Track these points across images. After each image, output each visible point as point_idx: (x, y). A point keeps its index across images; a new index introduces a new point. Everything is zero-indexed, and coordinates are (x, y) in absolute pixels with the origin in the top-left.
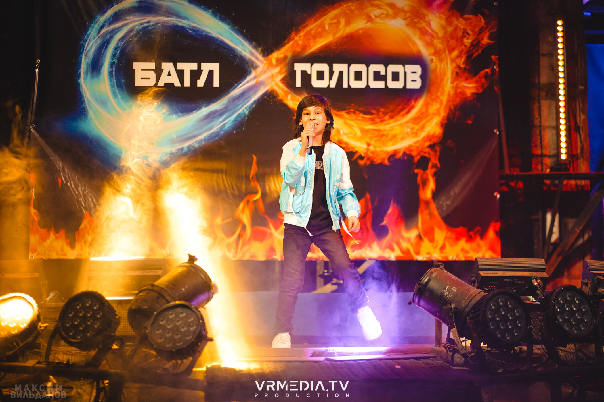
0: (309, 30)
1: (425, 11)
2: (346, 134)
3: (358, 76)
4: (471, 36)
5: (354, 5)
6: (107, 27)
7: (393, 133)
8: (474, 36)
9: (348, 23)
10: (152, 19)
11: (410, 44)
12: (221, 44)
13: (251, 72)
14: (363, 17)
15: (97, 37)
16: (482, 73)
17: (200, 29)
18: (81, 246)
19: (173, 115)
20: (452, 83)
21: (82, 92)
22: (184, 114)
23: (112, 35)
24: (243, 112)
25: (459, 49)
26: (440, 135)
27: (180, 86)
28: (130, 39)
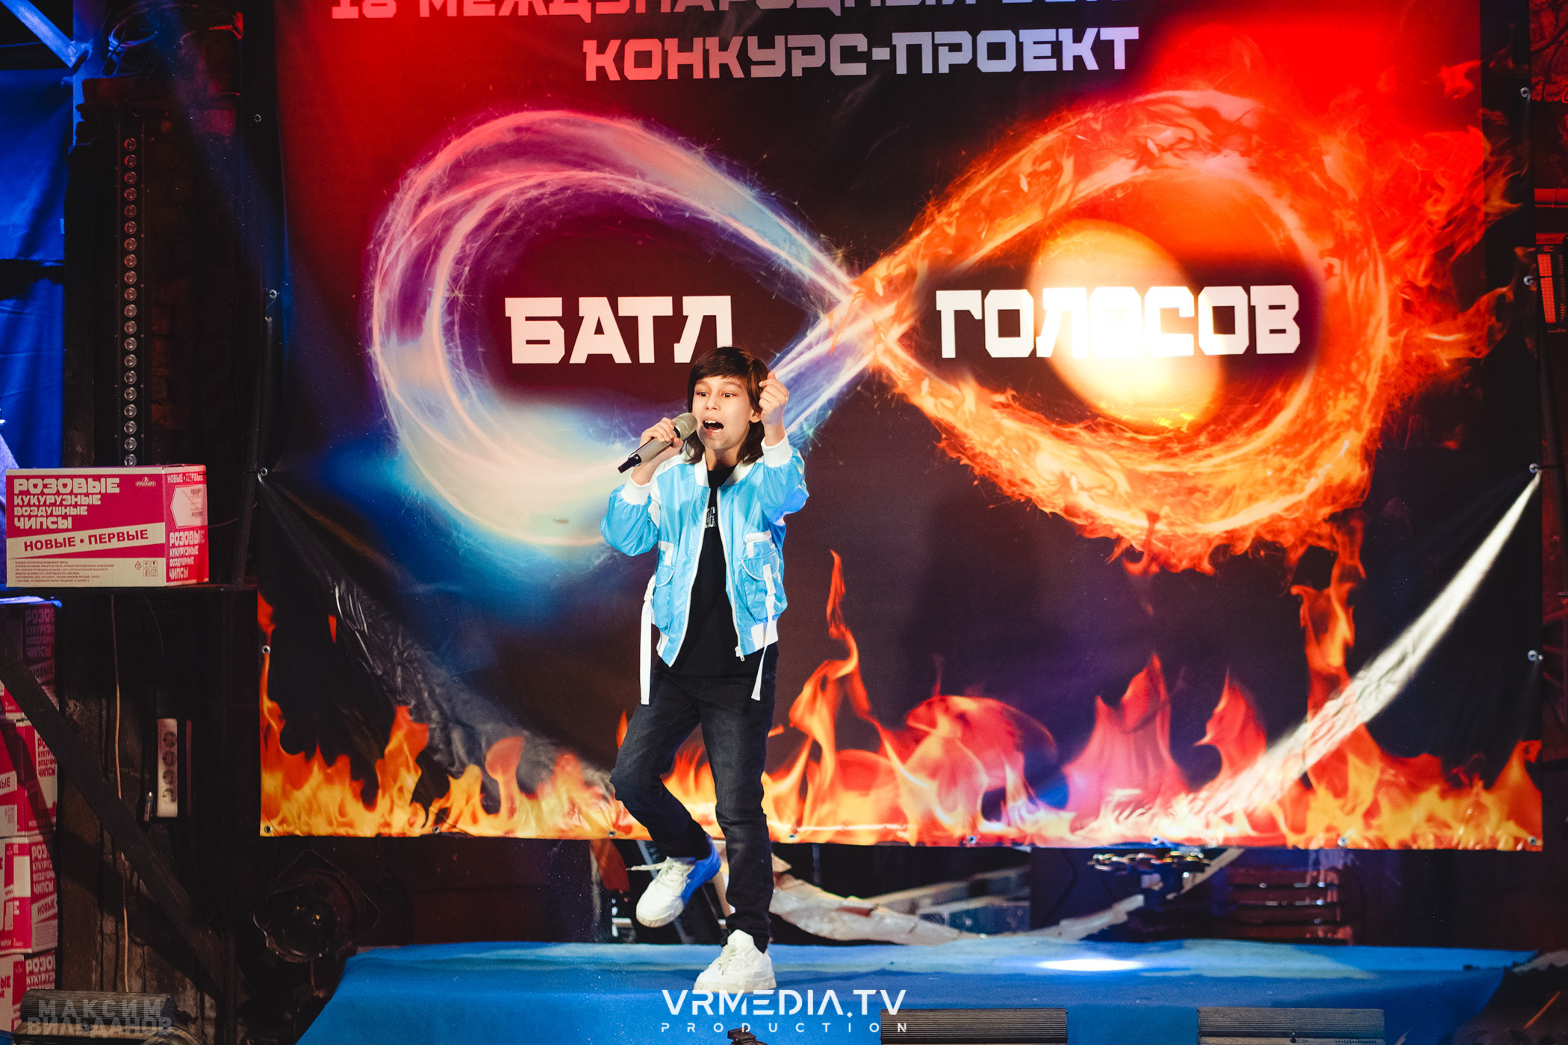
0: (973, 195)
1: (1306, 127)
2: (1089, 490)
3: (1116, 322)
4: (1448, 194)
5: (1101, 118)
6: (437, 202)
7: (1223, 481)
8: (1457, 191)
9: (1083, 171)
10: (550, 178)
11: (1266, 225)
12: (734, 242)
13: (817, 318)
14: (1127, 151)
15: (411, 230)
16: (1485, 298)
17: (675, 202)
18: (392, 803)
19: (613, 443)
20: (1392, 333)
21: (380, 381)
23: (448, 222)
24: (799, 433)
25: (1413, 229)
26: (1363, 486)
27: (630, 362)
28: (495, 232)
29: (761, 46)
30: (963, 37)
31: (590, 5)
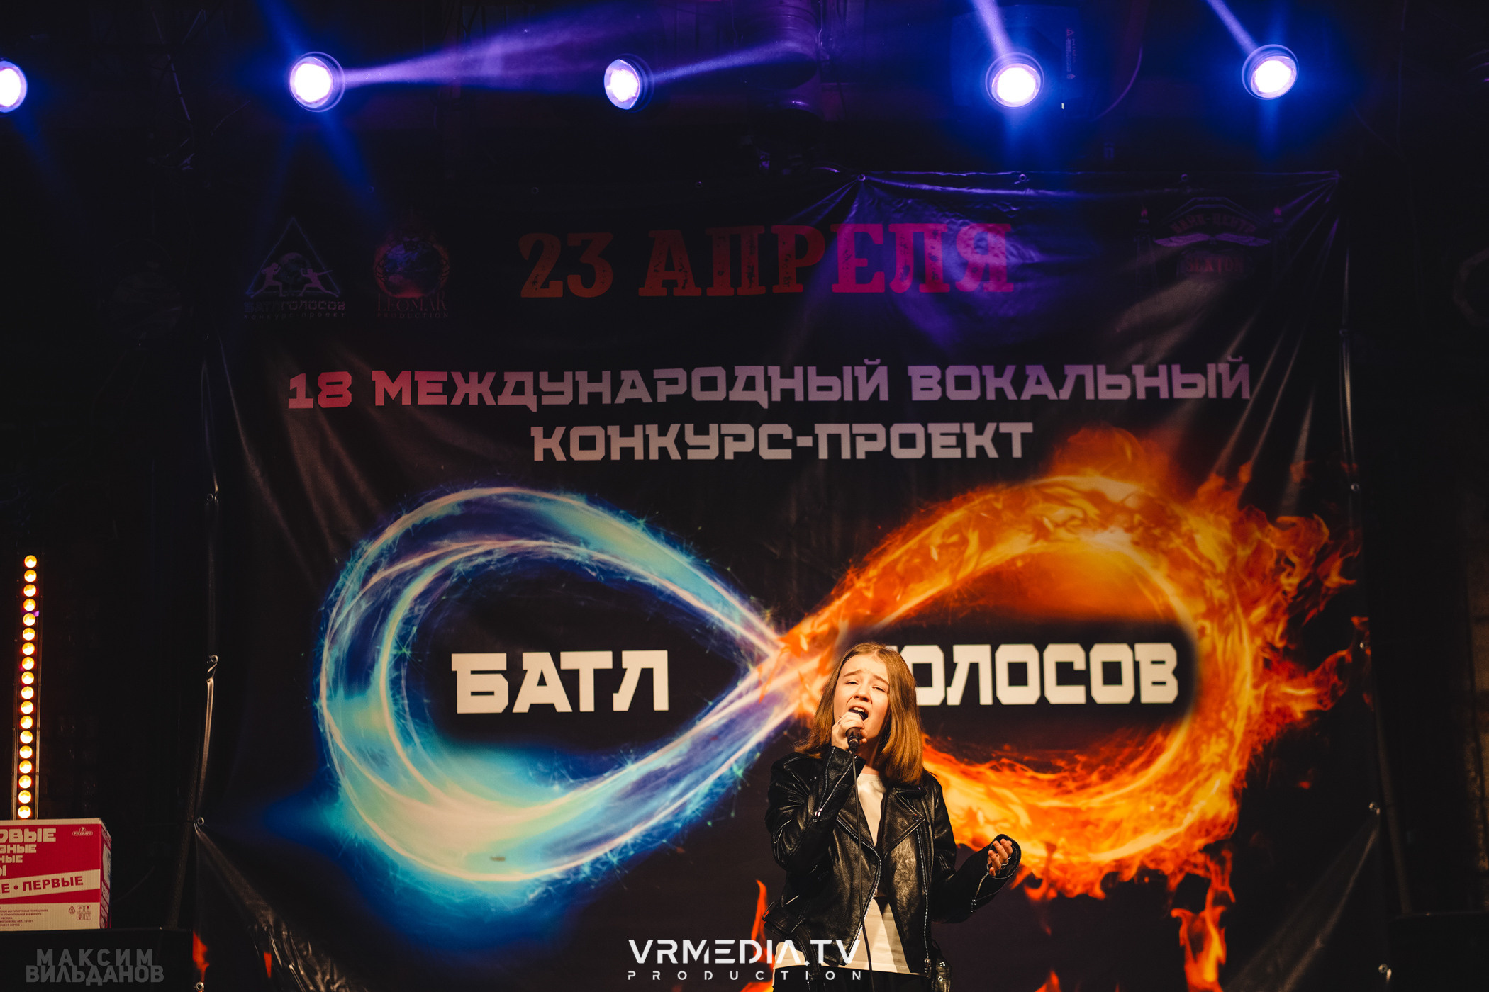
0: (889, 564)
1: (1178, 509)
2: (994, 823)
3: (1018, 674)
4: (1298, 569)
5: (1002, 498)
6: (385, 569)
7: (1113, 815)
8: (1305, 567)
9: (987, 543)
10: (497, 546)
11: (1147, 593)
12: (671, 602)
13: (747, 670)
14: (1025, 527)
15: (361, 594)
16: (1330, 659)
17: (616, 567)
19: (552, 784)
20: (1256, 686)
21: (324, 732)
22: (581, 780)
23: (397, 587)
24: (729, 773)
25: (1269, 601)
26: (1231, 820)
27: (569, 709)
28: (442, 595)
29: (697, 432)
30: (878, 429)
31: (536, 397)
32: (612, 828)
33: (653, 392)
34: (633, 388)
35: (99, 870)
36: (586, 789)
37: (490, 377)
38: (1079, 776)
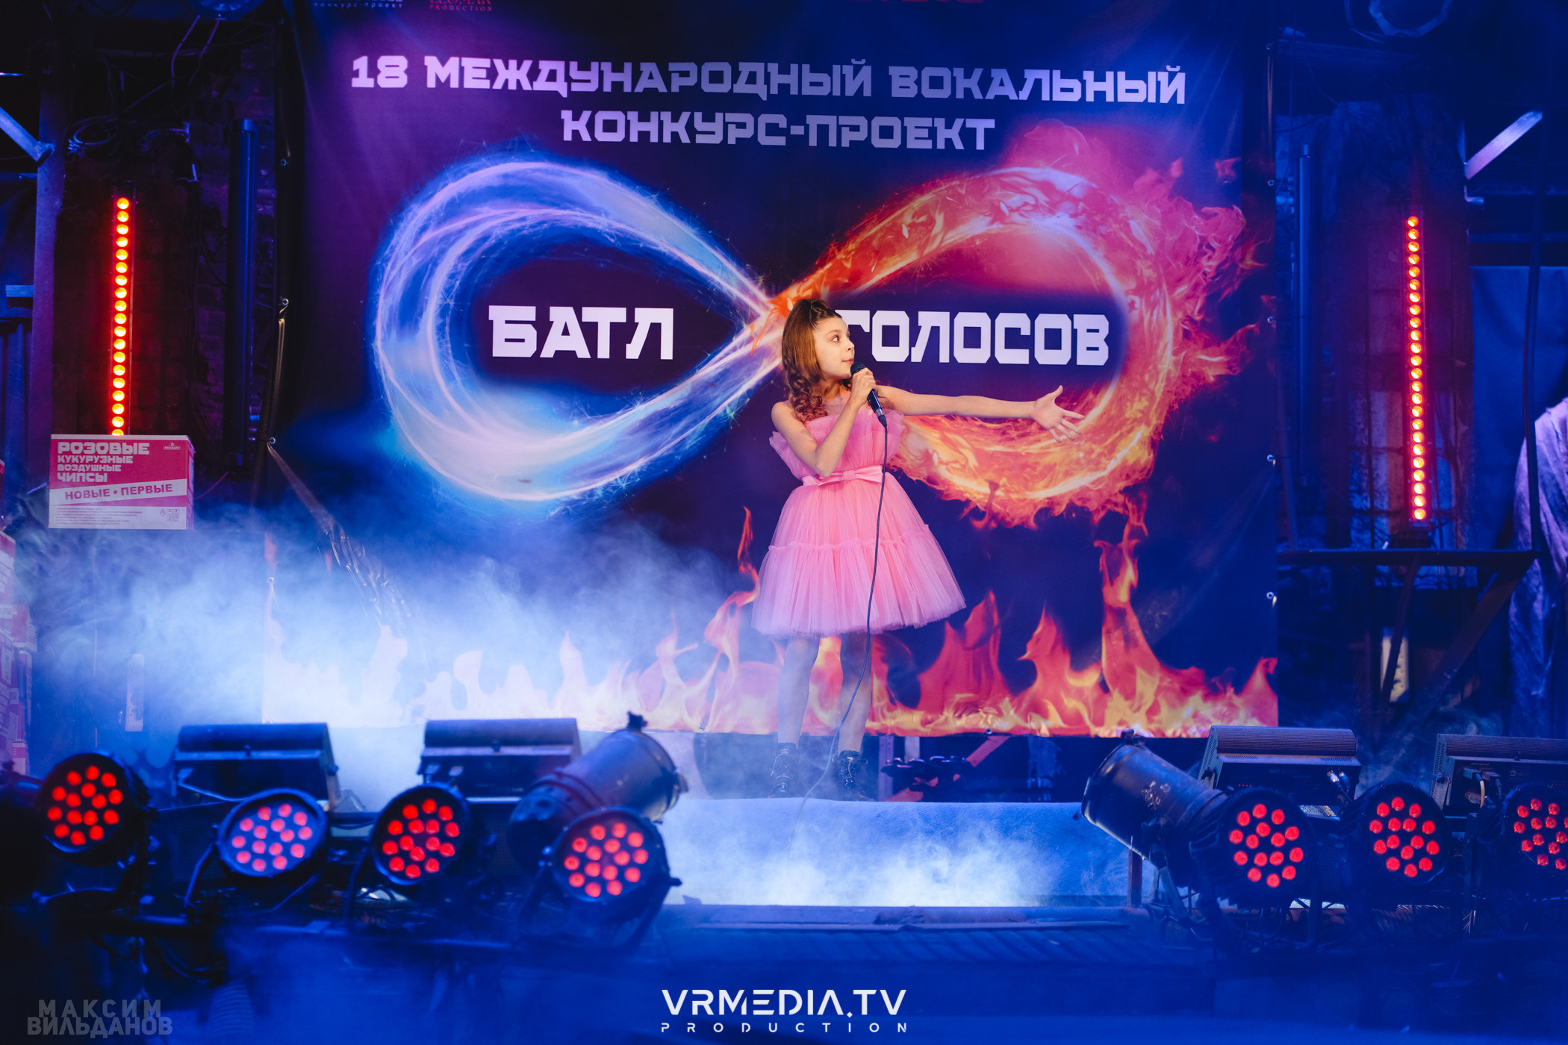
0: (865, 239)
1: (1116, 199)
2: (947, 464)
3: (972, 337)
4: (1218, 254)
5: (965, 186)
6: (434, 230)
7: (1047, 460)
8: (1223, 253)
9: (950, 224)
10: (529, 214)
11: (1086, 271)
12: (678, 267)
13: (740, 328)
14: (985, 211)
15: (412, 251)
16: (1240, 331)
17: (632, 235)
19: (572, 420)
20: (1175, 353)
21: (379, 368)
22: (596, 417)
23: (444, 246)
24: (722, 415)
25: (1191, 280)
26: (1149, 467)
27: (589, 357)
28: (483, 255)
29: (704, 120)
30: (861, 121)
31: (566, 84)
32: (622, 458)
33: (668, 83)
34: (651, 79)
35: (186, 480)
36: (601, 424)
37: (527, 64)
38: (1020, 426)
